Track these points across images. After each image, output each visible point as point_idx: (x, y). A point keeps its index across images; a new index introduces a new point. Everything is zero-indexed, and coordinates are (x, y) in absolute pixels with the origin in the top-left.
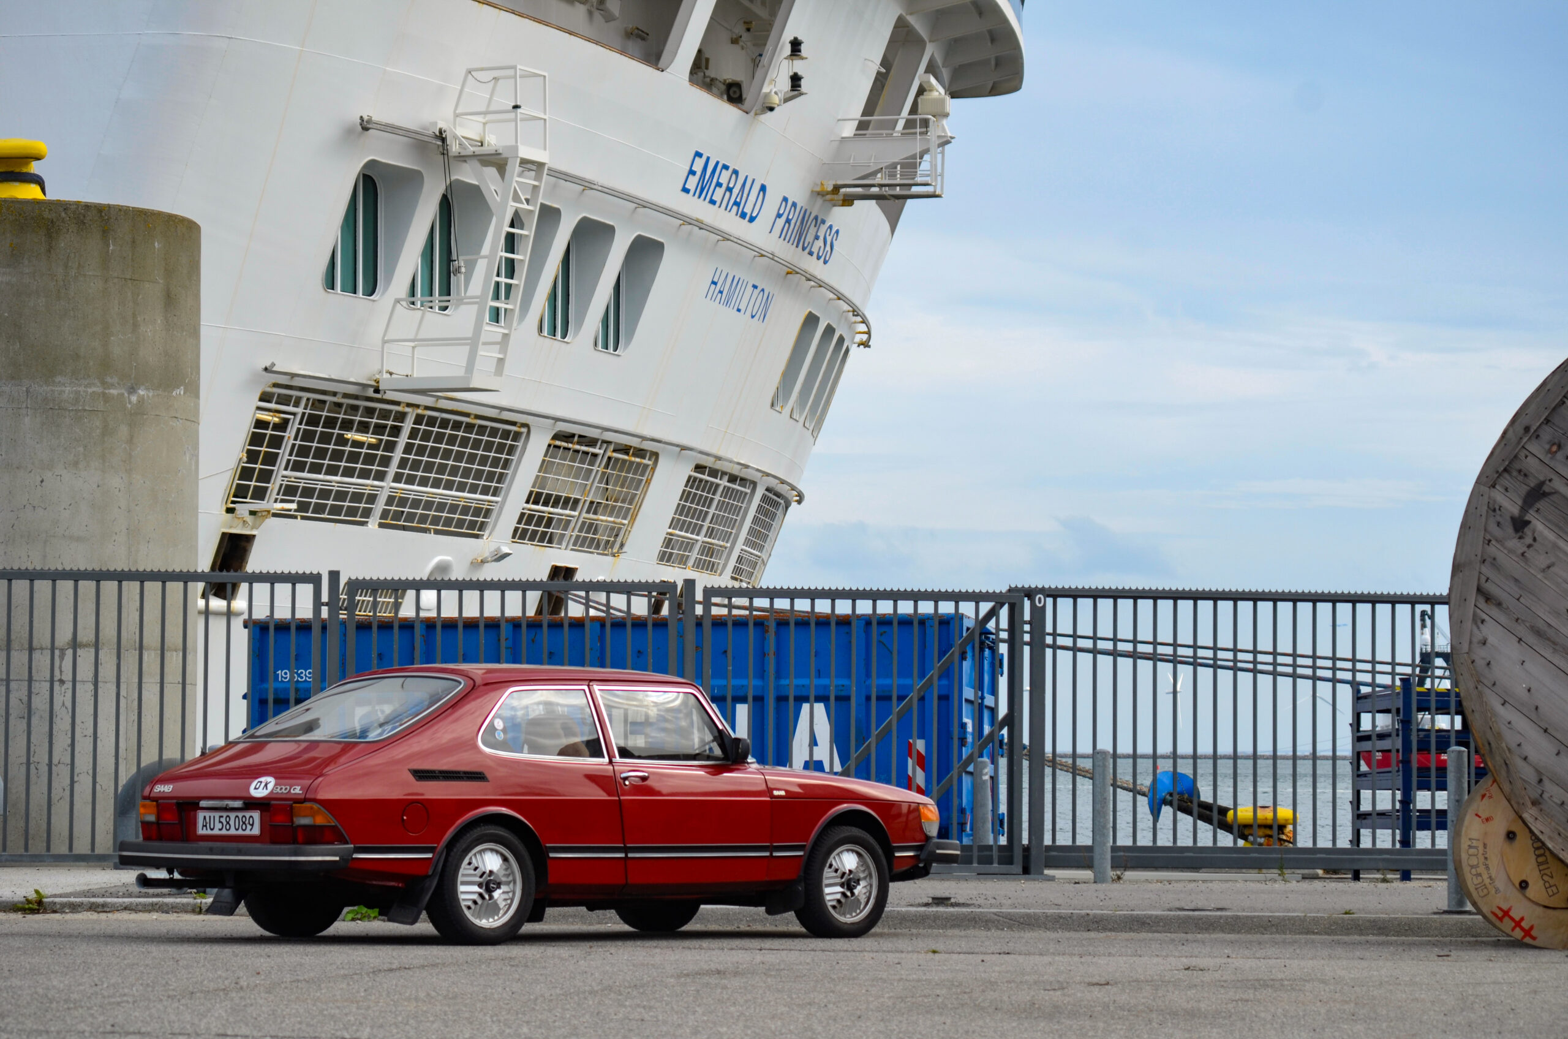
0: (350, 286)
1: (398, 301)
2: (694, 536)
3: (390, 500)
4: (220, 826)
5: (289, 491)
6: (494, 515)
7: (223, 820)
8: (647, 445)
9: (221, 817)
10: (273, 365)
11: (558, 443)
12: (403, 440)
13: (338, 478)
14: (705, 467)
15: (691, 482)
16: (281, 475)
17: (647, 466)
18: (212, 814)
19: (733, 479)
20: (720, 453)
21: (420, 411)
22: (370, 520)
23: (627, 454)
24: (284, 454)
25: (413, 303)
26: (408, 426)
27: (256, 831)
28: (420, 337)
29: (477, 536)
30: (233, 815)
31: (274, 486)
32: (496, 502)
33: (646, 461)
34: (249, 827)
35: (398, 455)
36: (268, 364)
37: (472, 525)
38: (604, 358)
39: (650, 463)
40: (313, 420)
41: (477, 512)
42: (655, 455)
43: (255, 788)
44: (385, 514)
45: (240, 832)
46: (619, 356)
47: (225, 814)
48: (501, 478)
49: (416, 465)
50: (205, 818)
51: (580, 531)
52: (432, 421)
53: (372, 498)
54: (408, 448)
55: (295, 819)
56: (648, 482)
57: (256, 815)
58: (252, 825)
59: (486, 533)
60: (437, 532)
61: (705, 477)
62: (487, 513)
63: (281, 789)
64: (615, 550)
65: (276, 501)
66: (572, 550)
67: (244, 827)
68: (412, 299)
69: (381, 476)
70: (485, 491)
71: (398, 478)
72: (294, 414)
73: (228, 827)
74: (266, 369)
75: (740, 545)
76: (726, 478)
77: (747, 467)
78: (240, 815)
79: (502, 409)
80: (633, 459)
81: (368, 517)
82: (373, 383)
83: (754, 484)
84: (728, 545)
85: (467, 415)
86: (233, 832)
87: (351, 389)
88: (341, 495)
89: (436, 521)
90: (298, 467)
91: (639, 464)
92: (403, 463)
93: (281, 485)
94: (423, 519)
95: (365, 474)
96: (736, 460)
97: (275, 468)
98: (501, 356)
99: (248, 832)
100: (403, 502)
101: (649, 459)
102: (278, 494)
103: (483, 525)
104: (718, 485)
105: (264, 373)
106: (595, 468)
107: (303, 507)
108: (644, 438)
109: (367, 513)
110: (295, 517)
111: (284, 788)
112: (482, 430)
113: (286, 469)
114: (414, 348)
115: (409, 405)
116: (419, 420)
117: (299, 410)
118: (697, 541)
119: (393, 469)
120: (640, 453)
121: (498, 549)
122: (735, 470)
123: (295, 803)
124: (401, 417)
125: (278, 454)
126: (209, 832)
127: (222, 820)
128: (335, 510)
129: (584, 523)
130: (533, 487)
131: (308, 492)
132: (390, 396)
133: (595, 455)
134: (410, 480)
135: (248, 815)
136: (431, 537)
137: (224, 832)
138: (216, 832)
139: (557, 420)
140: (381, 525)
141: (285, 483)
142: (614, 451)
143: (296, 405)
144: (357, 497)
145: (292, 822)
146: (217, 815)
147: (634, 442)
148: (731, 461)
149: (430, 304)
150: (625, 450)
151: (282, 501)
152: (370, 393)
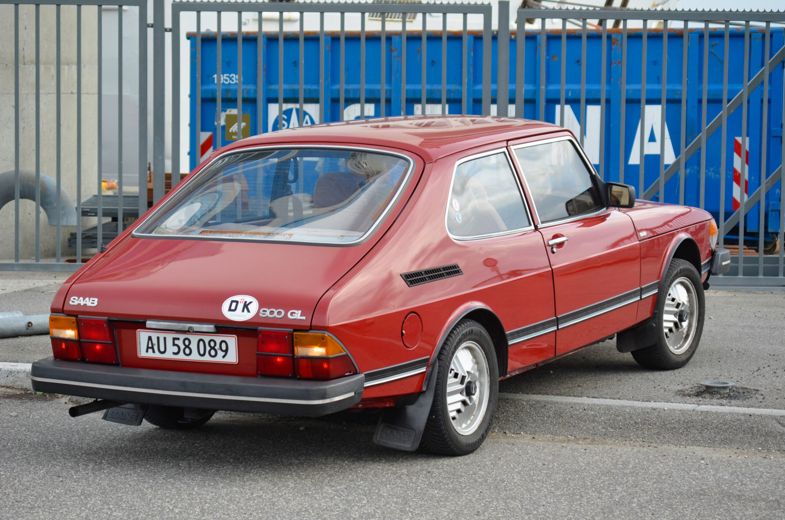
4: (176, 349)
7: (180, 343)
9: (174, 339)
18: (162, 335)
27: (232, 358)
30: (194, 339)
34: (220, 354)
43: (230, 310)
45: (207, 358)
47: (182, 337)
50: (150, 338)
55: (296, 349)
57: (232, 341)
58: (226, 351)
63: (272, 313)
67: (213, 353)
73: (187, 351)
78: (207, 339)
86: (195, 357)
99: (219, 358)
111: (276, 312)
123: (295, 330)
126: (157, 355)
127: (176, 342)
135: (218, 339)
137: (181, 357)
138: (169, 355)
145: (293, 352)
146: (170, 337)
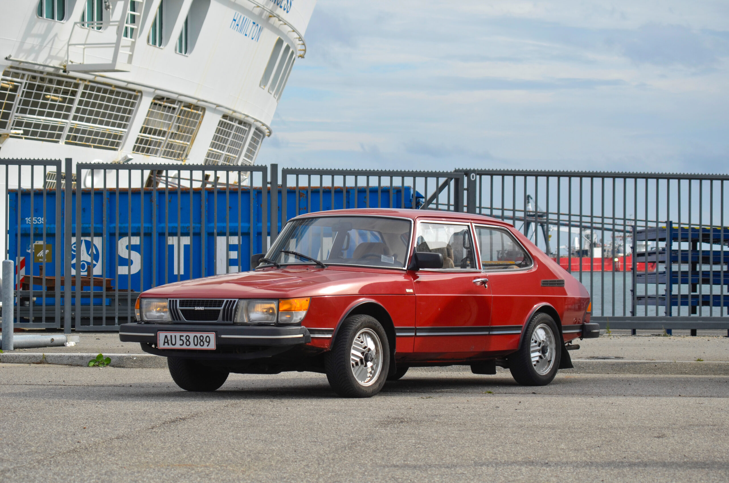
0: (50, 14)
1: (76, 23)
2: (221, 152)
3: (71, 130)
5: (19, 124)
6: (124, 138)
8: (201, 103)
10: (10, 56)
11: (156, 101)
12: (78, 98)
13: (44, 118)
14: (227, 116)
15: (221, 123)
16: (14, 115)
17: (199, 115)
19: (240, 123)
20: (235, 109)
21: (86, 83)
22: (60, 140)
23: (190, 108)
24: (16, 104)
25: (83, 25)
26: (80, 90)
28: (88, 42)
29: (115, 150)
31: (10, 121)
32: (125, 132)
33: (199, 112)
35: (75, 106)
36: (7, 56)
37: (113, 144)
38: (180, 57)
39: (201, 113)
40: (31, 86)
41: (115, 137)
42: (204, 109)
44: (68, 137)
46: (187, 56)
48: (128, 119)
49: (84, 112)
51: (167, 148)
52: (92, 89)
53: (62, 129)
54: (80, 103)
56: (200, 123)
59: (120, 148)
60: (95, 147)
61: (227, 121)
62: (120, 137)
64: (183, 158)
65: (12, 129)
66: (162, 157)
68: (83, 23)
69: (66, 117)
70: (119, 126)
71: (75, 118)
72: (21, 83)
74: (6, 59)
75: (242, 157)
76: (237, 122)
77: (248, 116)
79: (129, 83)
80: (193, 111)
81: (59, 138)
82: (62, 67)
83: (250, 125)
84: (237, 156)
85: (110, 85)
87: (51, 70)
88: (45, 127)
89: (94, 141)
90: (23, 111)
91: (196, 114)
92: (78, 110)
93: (14, 121)
94: (88, 140)
95: (58, 116)
96: (243, 113)
97: (11, 112)
98: (131, 53)
100: (77, 131)
101: (201, 111)
102: (13, 125)
103: (118, 144)
104: (233, 126)
105: (6, 61)
106: (174, 115)
107: (26, 133)
108: (199, 100)
109: (59, 136)
110: (22, 138)
112: (118, 94)
113: (17, 112)
114: (84, 49)
115: (81, 79)
116: (86, 88)
117: (24, 81)
118: (222, 154)
119: (72, 113)
120: (196, 107)
121: (126, 157)
122: (242, 117)
124: (77, 86)
125: (12, 104)
128: (43, 135)
129: (168, 144)
130: (144, 124)
131: (28, 125)
132: (72, 74)
133: (174, 109)
134: (81, 119)
136: (92, 149)
139: (156, 89)
140: (66, 143)
141: (16, 120)
142: (184, 106)
143: (22, 78)
144: (54, 128)
147: (194, 102)
148: (240, 113)
149: (92, 26)
150: (189, 106)
151: (15, 129)
152: (61, 72)
